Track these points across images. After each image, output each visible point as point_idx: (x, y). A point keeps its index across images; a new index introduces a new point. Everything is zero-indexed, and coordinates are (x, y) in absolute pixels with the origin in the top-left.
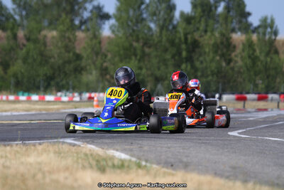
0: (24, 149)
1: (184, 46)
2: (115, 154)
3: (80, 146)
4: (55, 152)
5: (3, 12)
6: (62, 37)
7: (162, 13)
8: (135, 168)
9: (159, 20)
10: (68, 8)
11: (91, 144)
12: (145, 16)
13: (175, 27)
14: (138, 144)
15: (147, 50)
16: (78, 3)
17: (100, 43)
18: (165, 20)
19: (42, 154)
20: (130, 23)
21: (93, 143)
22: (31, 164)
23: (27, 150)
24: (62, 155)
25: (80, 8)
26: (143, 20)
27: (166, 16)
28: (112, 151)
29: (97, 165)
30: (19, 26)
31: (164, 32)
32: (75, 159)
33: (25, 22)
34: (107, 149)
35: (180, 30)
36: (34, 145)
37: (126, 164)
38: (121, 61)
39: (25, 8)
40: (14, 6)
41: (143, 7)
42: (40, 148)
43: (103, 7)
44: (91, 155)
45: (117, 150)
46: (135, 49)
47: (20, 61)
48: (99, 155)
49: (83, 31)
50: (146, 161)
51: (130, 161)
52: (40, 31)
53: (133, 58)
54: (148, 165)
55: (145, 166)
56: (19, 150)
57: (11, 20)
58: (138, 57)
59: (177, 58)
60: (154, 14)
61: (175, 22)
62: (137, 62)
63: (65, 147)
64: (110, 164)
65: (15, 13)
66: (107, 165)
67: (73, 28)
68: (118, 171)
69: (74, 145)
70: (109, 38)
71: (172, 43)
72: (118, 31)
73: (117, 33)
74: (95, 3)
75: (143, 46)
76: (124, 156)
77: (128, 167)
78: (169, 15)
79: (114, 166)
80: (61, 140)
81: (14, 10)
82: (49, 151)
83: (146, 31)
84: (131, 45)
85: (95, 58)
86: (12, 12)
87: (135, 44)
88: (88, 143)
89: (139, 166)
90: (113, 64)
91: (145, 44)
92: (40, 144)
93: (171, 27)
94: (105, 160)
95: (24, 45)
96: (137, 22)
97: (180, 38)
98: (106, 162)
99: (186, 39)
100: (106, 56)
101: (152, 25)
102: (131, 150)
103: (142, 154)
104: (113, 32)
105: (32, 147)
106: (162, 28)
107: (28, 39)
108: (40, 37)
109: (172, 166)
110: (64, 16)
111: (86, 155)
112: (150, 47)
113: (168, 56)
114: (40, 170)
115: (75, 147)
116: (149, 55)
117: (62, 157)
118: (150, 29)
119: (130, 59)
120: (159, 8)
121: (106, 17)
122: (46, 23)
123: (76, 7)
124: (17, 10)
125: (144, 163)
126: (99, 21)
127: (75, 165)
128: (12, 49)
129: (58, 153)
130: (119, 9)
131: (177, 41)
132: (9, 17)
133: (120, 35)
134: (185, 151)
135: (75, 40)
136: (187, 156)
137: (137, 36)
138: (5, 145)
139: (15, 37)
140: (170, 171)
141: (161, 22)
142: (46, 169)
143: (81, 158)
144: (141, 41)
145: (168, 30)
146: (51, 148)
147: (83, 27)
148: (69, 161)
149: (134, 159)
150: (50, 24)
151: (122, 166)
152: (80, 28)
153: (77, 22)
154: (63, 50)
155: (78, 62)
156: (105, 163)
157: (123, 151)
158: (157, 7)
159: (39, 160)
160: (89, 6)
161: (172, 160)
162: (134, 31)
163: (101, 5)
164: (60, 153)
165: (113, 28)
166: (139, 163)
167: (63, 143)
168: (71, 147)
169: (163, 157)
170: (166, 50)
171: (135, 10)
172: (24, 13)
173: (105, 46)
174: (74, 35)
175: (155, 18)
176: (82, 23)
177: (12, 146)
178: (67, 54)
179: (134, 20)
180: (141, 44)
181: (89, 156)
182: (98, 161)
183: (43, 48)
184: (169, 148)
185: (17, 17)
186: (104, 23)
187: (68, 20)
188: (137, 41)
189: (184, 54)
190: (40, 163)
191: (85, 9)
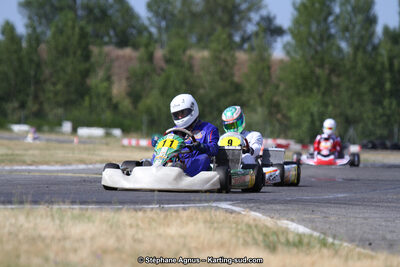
0: (162, 215)
1: (387, 75)
2: (290, 226)
3: (239, 213)
4: (205, 222)
5: (134, 23)
6: (216, 58)
7: (358, 27)
8: (318, 246)
9: (352, 37)
10: (226, 18)
11: (255, 211)
12: (333, 31)
13: (375, 48)
14: (322, 212)
15: (335, 80)
16: (240, 12)
17: (269, 68)
18: (362, 38)
19: (187, 224)
20: (311, 41)
21: (258, 209)
22: (172, 238)
23: (166, 217)
24: (215, 225)
25: (242, 19)
26: (330, 37)
27: (363, 32)
28: (286, 222)
29: (264, 241)
30: (156, 41)
31: (360, 55)
32: (234, 231)
33: (165, 37)
34: (278, 219)
35: (384, 52)
36: (176, 210)
37: (306, 240)
38: (298, 94)
39: (164, 18)
40: (150, 15)
41: (331, 19)
42: (184, 214)
43: (275, 18)
44: (256, 226)
45: (292, 220)
46: (318, 78)
47: (155, 93)
48: (267, 227)
49: (245, 51)
50: (334, 237)
51: (311, 236)
52: (184, 51)
53: (315, 90)
54: (336, 242)
55: (333, 244)
56: (155, 216)
57: (146, 34)
58: (322, 89)
59: (377, 91)
60: (346, 29)
61: (376, 41)
62: (319, 97)
63: (220, 215)
64: (283, 239)
65: (152, 24)
66: (279, 241)
67: (231, 46)
68: (295, 250)
69: (232, 212)
70: (281, 61)
71: (371, 69)
72: (295, 52)
73: (293, 54)
74: (264, 12)
75: (329, 74)
76: (302, 229)
77: (309, 244)
78: (367, 30)
79: (288, 243)
80: (214, 204)
81: (149, 19)
82: (197, 219)
83: (334, 53)
84: (313, 72)
85: (261, 89)
86: (147, 23)
87: (318, 71)
88: (251, 209)
89: (324, 244)
90: (288, 99)
91: (332, 71)
92: (184, 209)
93: (369, 48)
94: (275, 233)
95: (162, 70)
96: (322, 39)
97: (383, 64)
98: (277, 236)
99: (391, 65)
100: (277, 87)
101: (343, 45)
102: (312, 221)
103: (328, 226)
104: (288, 53)
105: (174, 214)
106: (357, 48)
107: (168, 61)
108: (185, 59)
109: (370, 244)
110: (219, 28)
111: (249, 226)
112: (339, 76)
113: (365, 89)
114: (184, 245)
115: (233, 215)
116: (338, 86)
117: (215, 229)
118: (340, 50)
119: (311, 91)
120: (354, 20)
121: (279, 31)
122: (193, 39)
123: (237, 18)
124: (154, 20)
125: (330, 240)
126: (269, 37)
127: (234, 240)
128: (146, 75)
129: (210, 223)
130: (296, 22)
131: (378, 67)
132: (142, 29)
133: (298, 57)
134: (389, 223)
135: (234, 63)
136: (391, 232)
137: (322, 60)
138: (136, 210)
139: (151, 57)
140: (367, 251)
141: (356, 41)
142: (193, 245)
143: (241, 229)
144: (327, 66)
145: (365, 51)
146: (200, 216)
147: (246, 46)
148: (225, 235)
149: (316, 234)
150: (200, 40)
151: (299, 243)
152: (240, 46)
153: (237, 39)
154: (217, 78)
155: (238, 95)
156: (275, 238)
157: (301, 221)
158: (351, 20)
159: (183, 231)
160: (255, 17)
161: (371, 237)
162: (316, 52)
163: (272, 15)
164: (213, 223)
165: (288, 48)
166: (324, 239)
167: (217, 208)
168: (228, 215)
169: (357, 232)
170: (361, 80)
171: (318, 23)
172: (163, 24)
173: (276, 73)
174: (233, 56)
175: (347, 35)
176: (245, 39)
177: (145, 211)
178: (221, 84)
179: (318, 37)
180: (327, 71)
181: (253, 228)
182: (265, 235)
183: (188, 74)
184: (365, 219)
185: (154, 30)
186: (275, 41)
187: (224, 36)
188: (321, 66)
189: (388, 86)
190: (184, 237)
191: (250, 20)
